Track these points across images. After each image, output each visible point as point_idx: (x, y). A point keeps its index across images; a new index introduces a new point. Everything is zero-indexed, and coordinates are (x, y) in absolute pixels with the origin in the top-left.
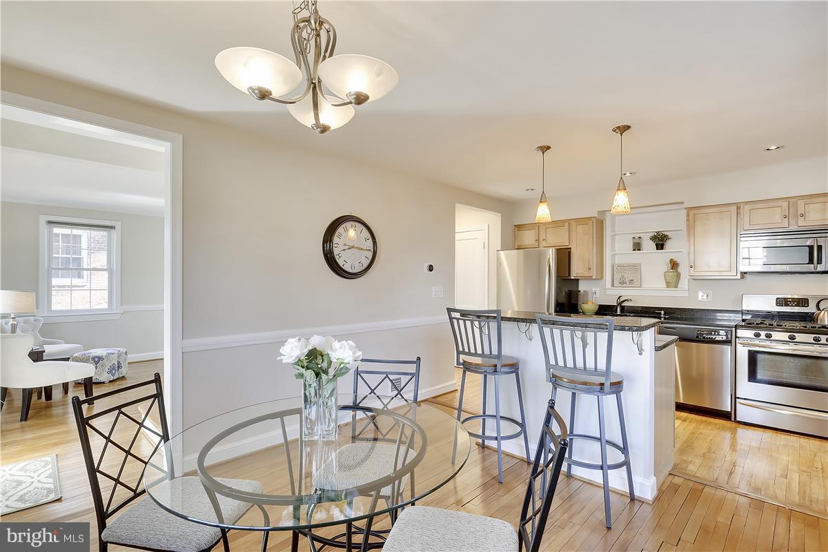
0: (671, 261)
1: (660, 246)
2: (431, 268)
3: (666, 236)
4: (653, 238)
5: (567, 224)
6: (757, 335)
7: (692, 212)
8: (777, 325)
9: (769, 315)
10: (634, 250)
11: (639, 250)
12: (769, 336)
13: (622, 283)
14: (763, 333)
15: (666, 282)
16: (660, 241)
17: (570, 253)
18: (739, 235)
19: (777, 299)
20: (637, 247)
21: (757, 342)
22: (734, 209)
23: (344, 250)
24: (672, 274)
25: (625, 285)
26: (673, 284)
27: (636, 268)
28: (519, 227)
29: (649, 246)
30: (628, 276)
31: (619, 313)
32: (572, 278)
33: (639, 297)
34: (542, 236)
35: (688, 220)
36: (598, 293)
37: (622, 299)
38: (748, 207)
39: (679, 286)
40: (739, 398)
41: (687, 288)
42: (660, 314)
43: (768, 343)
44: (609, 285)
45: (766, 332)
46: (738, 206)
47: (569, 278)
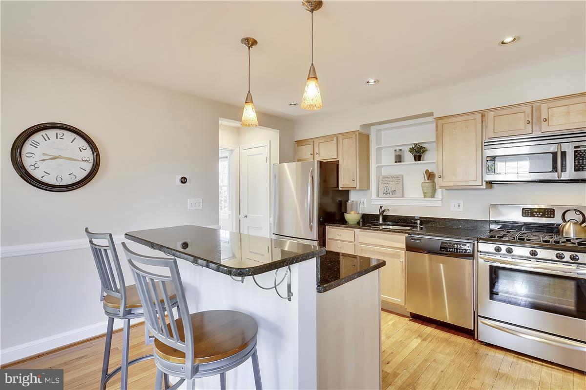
0: (427, 171)
1: (418, 158)
2: (184, 180)
3: (422, 148)
4: (412, 150)
5: (335, 139)
6: (498, 250)
7: (440, 122)
8: (519, 239)
9: (517, 226)
10: (396, 162)
11: (400, 162)
12: (509, 251)
13: (386, 193)
14: (504, 248)
15: (423, 193)
16: (418, 153)
17: (338, 165)
18: (483, 143)
19: (523, 209)
20: (399, 159)
21: (498, 257)
22: (479, 116)
23: (44, 160)
24: (428, 184)
25: (388, 195)
26: (429, 194)
27: (399, 179)
28: (299, 143)
29: (409, 157)
30: (391, 187)
31: (381, 222)
32: (340, 189)
33: (397, 207)
34: (316, 151)
35: (437, 130)
36: (365, 202)
37: (383, 209)
38: (491, 114)
39: (436, 196)
40: (480, 316)
41: (440, 197)
42: (416, 223)
43: (509, 259)
44: (374, 195)
45: (508, 247)
46: (483, 115)
47: (337, 189)
